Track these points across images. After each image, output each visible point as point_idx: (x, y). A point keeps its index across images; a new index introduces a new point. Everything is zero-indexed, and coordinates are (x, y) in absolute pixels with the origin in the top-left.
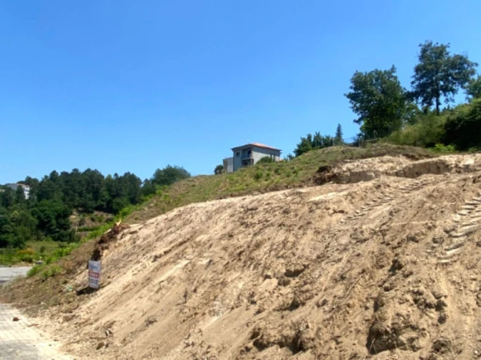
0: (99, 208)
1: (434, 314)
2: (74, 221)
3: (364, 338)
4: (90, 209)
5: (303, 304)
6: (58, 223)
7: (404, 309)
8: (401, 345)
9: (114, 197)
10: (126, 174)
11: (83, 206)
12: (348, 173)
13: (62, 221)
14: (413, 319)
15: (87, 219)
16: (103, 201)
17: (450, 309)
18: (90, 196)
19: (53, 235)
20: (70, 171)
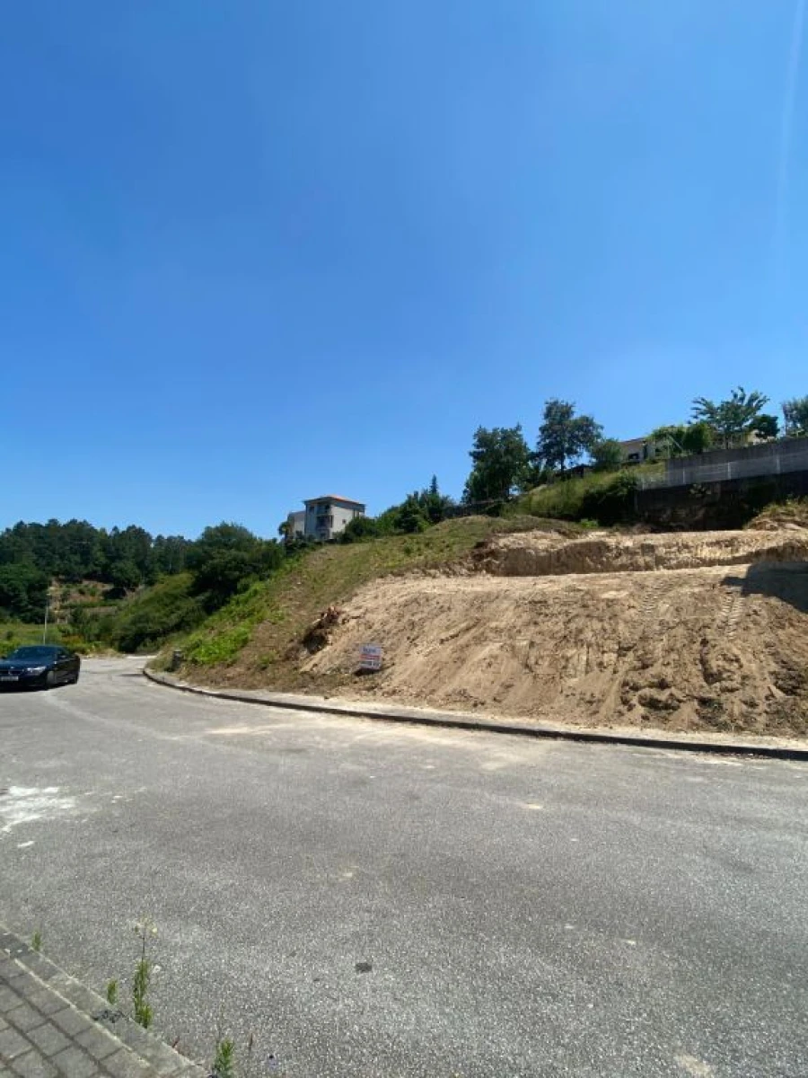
0: (90, 577)
2: (54, 595)
4: (77, 578)
6: (29, 598)
8: (724, 679)
9: (113, 559)
10: (129, 528)
11: (67, 573)
13: (37, 595)
15: (74, 591)
16: (96, 565)
18: (77, 558)
19: (23, 615)
20: (44, 522)
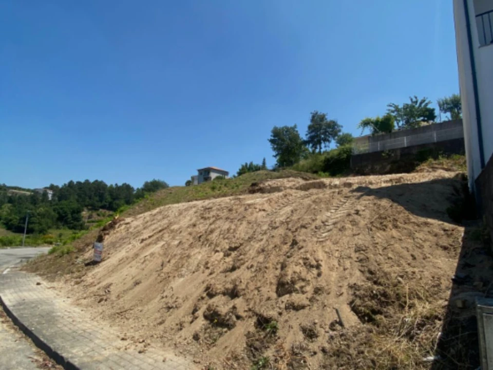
0: (103, 207)
1: (315, 271)
2: (85, 216)
3: (274, 287)
4: (97, 208)
5: (239, 268)
6: (72, 217)
7: (298, 269)
9: (114, 199)
10: (123, 185)
11: (91, 205)
12: (269, 187)
13: (76, 216)
14: (303, 275)
15: (94, 214)
16: (106, 202)
17: (324, 268)
18: (97, 198)
19: (69, 225)
20: (83, 181)
